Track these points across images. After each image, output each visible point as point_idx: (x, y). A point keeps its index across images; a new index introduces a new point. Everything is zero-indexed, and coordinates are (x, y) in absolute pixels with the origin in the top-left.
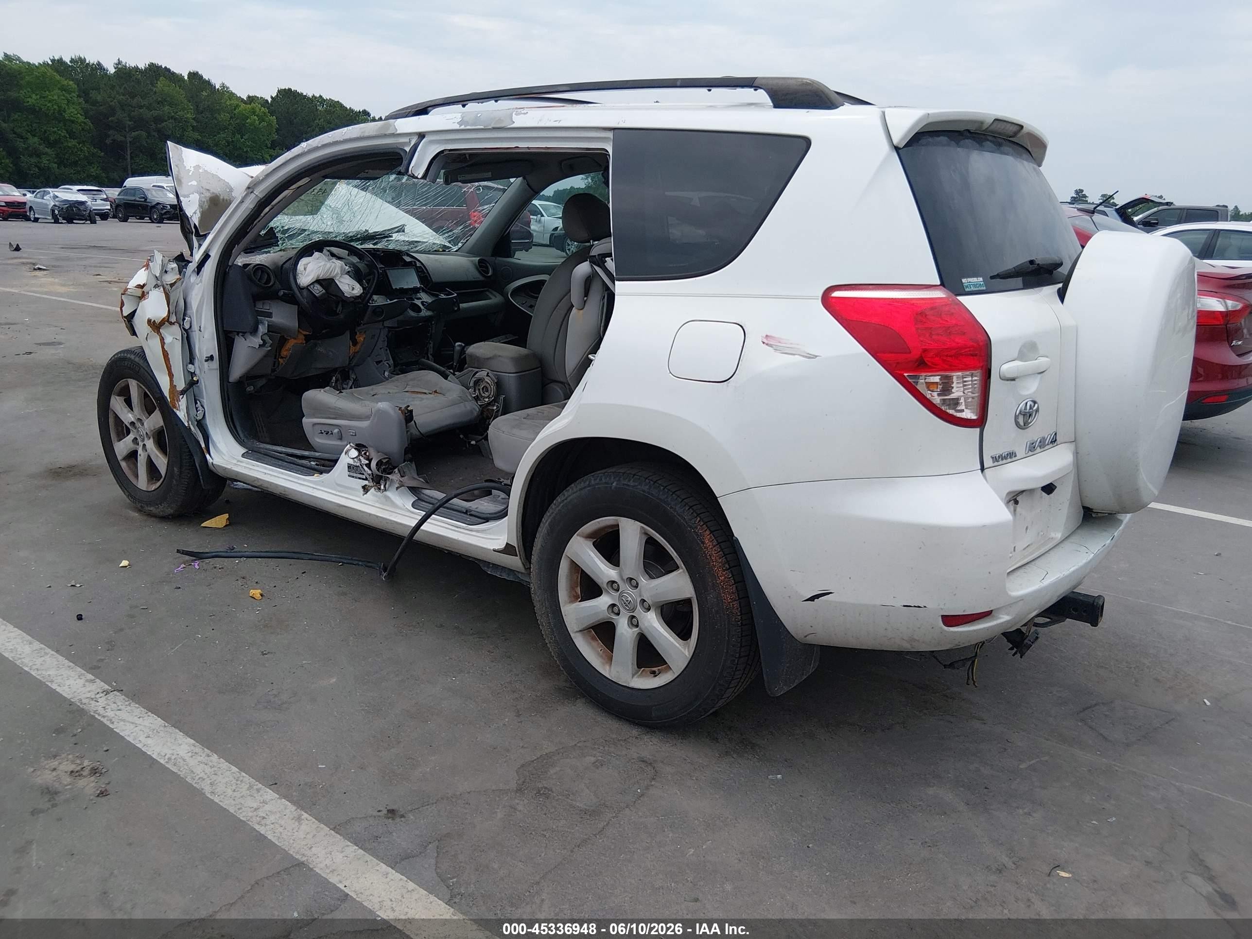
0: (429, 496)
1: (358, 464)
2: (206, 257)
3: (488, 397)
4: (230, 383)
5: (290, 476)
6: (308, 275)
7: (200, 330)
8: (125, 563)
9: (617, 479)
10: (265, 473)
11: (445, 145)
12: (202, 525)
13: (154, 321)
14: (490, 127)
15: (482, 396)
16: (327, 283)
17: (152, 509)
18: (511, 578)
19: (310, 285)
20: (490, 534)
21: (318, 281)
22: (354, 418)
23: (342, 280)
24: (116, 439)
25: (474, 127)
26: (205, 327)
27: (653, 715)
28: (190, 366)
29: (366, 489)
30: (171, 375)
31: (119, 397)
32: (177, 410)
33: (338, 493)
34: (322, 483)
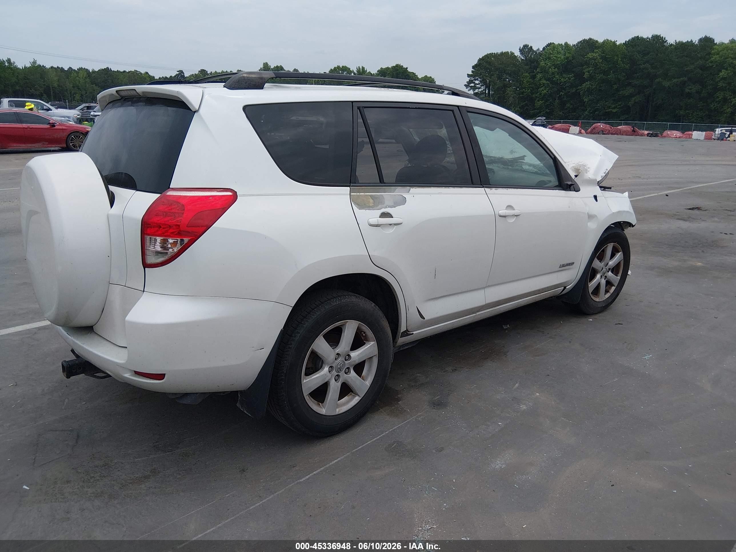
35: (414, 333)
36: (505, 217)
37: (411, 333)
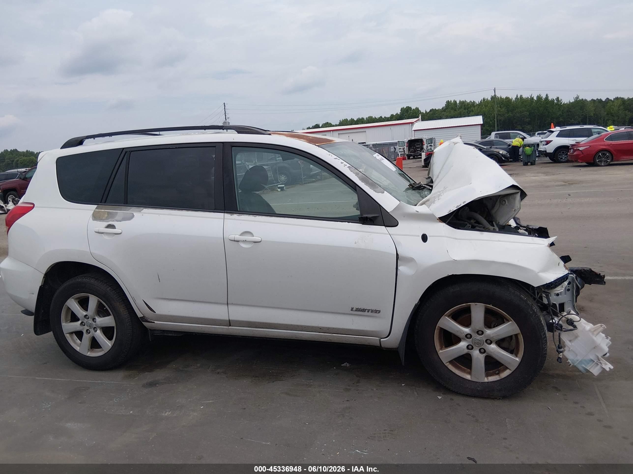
35: (155, 322)
36: (238, 241)
37: (153, 321)
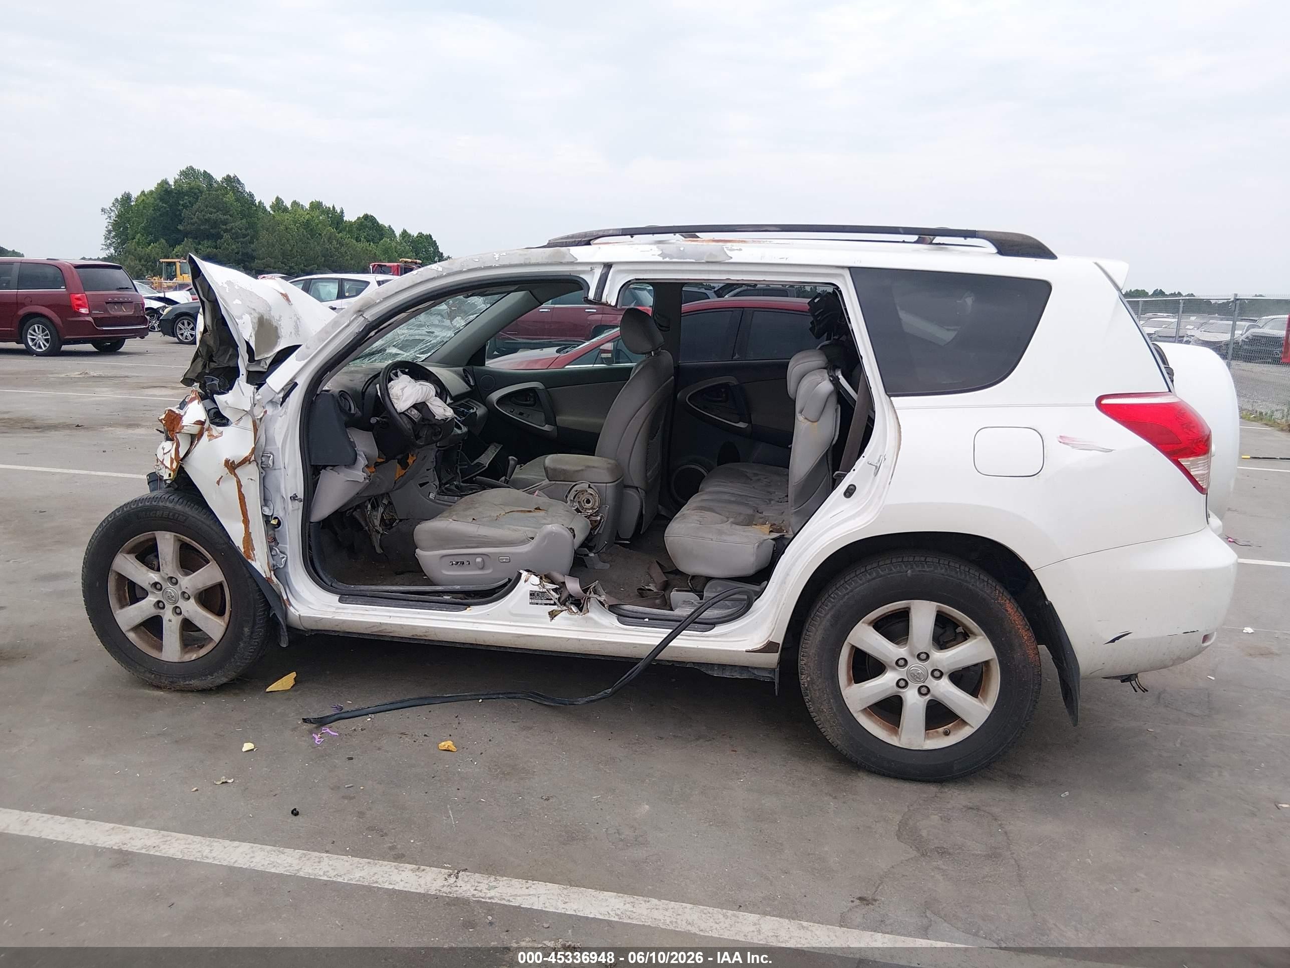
0: (633, 612)
1: (544, 590)
2: (292, 385)
3: (592, 508)
4: (312, 523)
5: (432, 614)
6: (405, 401)
7: (285, 468)
8: (248, 746)
9: (909, 567)
10: (390, 617)
11: (636, 275)
12: (268, 690)
13: (234, 461)
14: (703, 261)
15: (583, 508)
16: (421, 406)
17: (192, 682)
18: (745, 676)
19: (407, 410)
20: (732, 637)
21: (415, 406)
22: (504, 544)
23: (434, 403)
24: (117, 606)
25: (682, 260)
26: (288, 464)
27: (955, 769)
28: (265, 508)
29: (553, 615)
30: (246, 521)
31: (129, 555)
32: (253, 560)
33: (512, 624)
34: (487, 616)
